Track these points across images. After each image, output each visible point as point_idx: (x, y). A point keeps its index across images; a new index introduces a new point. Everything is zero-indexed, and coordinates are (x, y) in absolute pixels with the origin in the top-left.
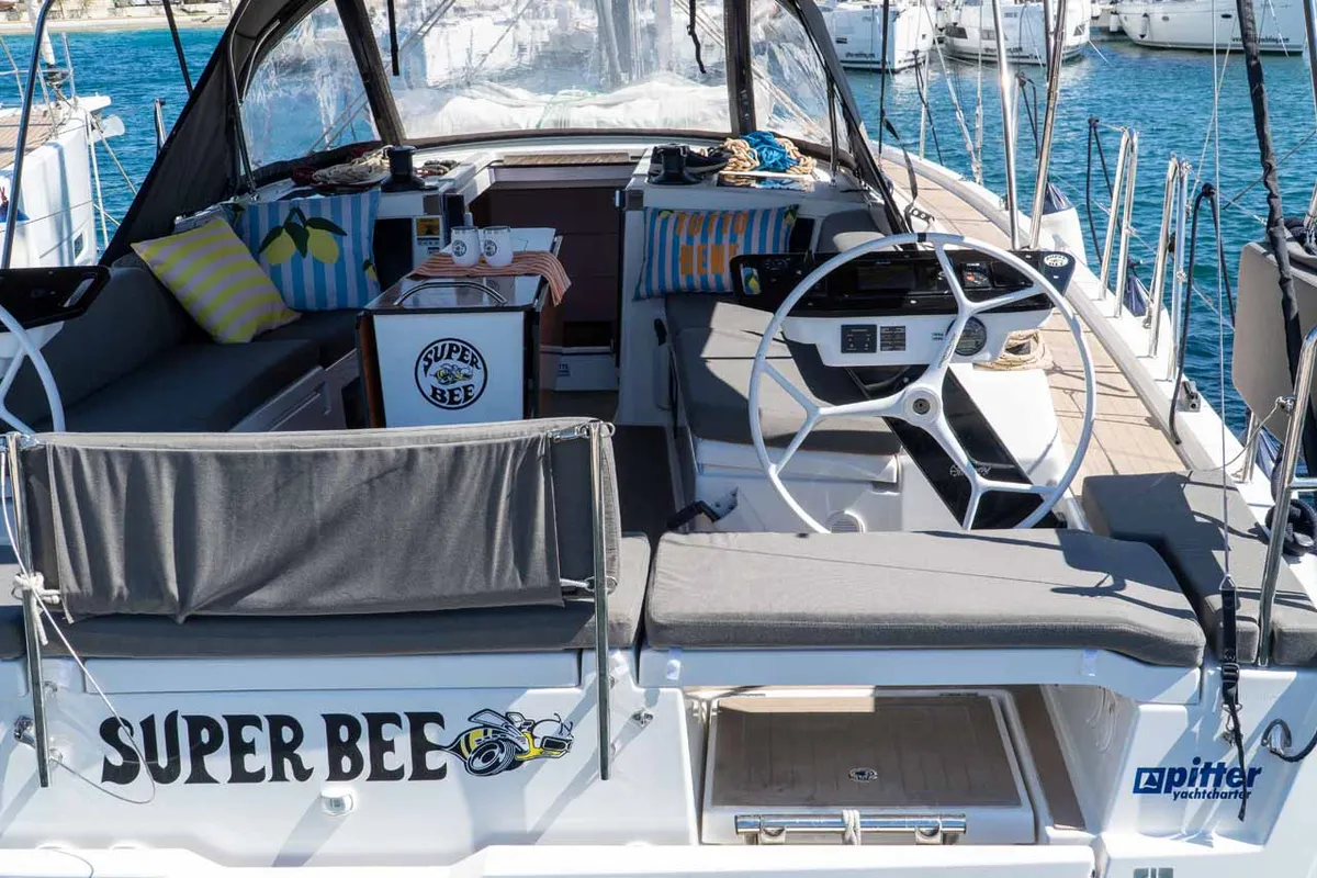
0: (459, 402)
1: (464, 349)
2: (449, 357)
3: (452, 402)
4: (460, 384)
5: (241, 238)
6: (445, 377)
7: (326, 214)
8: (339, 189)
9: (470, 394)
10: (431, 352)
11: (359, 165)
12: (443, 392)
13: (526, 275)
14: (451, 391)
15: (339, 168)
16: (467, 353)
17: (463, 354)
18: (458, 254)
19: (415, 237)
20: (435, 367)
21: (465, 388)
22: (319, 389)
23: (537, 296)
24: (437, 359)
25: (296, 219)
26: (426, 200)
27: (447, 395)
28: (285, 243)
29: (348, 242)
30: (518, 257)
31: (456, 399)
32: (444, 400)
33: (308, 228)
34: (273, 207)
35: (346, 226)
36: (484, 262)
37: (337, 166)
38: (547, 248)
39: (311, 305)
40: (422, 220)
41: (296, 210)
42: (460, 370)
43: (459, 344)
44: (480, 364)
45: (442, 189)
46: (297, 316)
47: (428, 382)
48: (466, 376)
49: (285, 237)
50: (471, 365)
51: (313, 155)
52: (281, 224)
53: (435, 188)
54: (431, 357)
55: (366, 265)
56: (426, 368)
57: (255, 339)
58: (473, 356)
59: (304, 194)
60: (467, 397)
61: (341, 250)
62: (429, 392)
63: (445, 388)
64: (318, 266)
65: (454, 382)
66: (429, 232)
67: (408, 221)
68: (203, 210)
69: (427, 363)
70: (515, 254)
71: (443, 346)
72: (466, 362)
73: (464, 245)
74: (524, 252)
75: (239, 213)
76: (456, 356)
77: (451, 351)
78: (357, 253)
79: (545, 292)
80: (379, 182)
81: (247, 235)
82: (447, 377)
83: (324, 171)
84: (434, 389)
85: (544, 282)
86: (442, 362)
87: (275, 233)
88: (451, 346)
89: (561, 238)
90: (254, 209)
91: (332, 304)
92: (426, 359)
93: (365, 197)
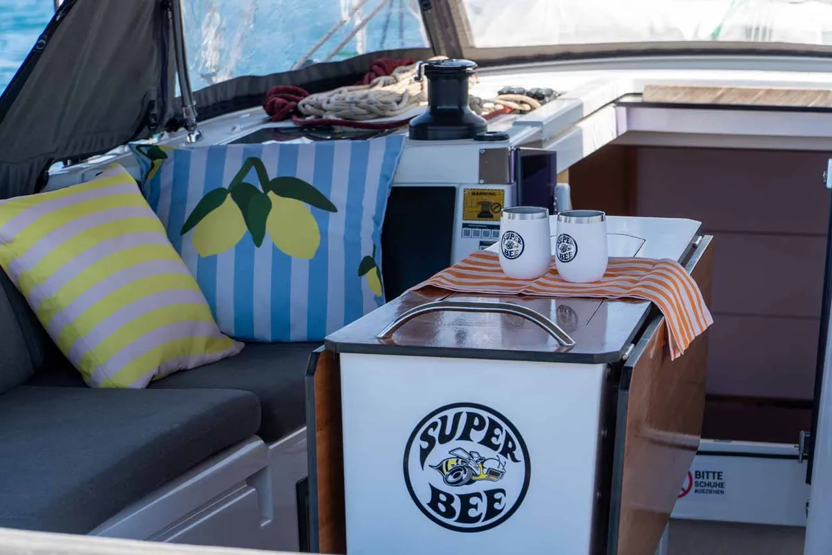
0: (477, 519)
1: (493, 425)
2: (465, 436)
3: (464, 517)
4: (481, 486)
5: (154, 205)
6: (456, 472)
7: (305, 172)
8: (338, 129)
9: (497, 506)
10: (434, 425)
11: (380, 89)
12: (450, 498)
13: (624, 299)
14: (465, 499)
15: (348, 93)
16: (497, 431)
17: (490, 434)
18: (508, 255)
19: (459, 220)
20: (440, 452)
21: (490, 494)
22: (251, 481)
23: (636, 338)
24: (444, 439)
25: (252, 178)
26: (484, 155)
27: (457, 505)
28: (229, 218)
29: (337, 223)
30: (616, 267)
31: (472, 513)
32: (450, 513)
33: (271, 194)
34: (216, 154)
35: (338, 194)
36: (555, 272)
37: (345, 89)
38: (675, 255)
39: (263, 330)
40: (475, 193)
41: (254, 162)
42: (483, 460)
43: (485, 414)
44: (518, 453)
45: (514, 141)
46: (234, 348)
47: (426, 479)
48: (493, 473)
49: (230, 206)
50: (504, 453)
51: (308, 67)
52: (226, 184)
53: (503, 137)
54: (435, 433)
55: (366, 265)
56: (424, 453)
57: (154, 383)
58: (508, 438)
59: (277, 134)
60: (491, 512)
61: (324, 234)
62: (425, 498)
63: (455, 491)
64: (281, 262)
65: (471, 482)
66: (483, 215)
67: (450, 192)
68: (103, 153)
69: (425, 445)
70: (612, 261)
71: (457, 416)
72: (495, 448)
73: (521, 240)
74: (635, 260)
75: (157, 162)
76: (477, 435)
77: (469, 426)
78: (351, 244)
79: (653, 332)
80: (407, 121)
81: (166, 201)
82: (459, 473)
83: (322, 97)
84: (435, 492)
85: (654, 313)
86: (454, 443)
87: (212, 200)
88: (471, 417)
89: (708, 239)
90: (183, 157)
91: (299, 332)
92: (425, 437)
93: (377, 146)
